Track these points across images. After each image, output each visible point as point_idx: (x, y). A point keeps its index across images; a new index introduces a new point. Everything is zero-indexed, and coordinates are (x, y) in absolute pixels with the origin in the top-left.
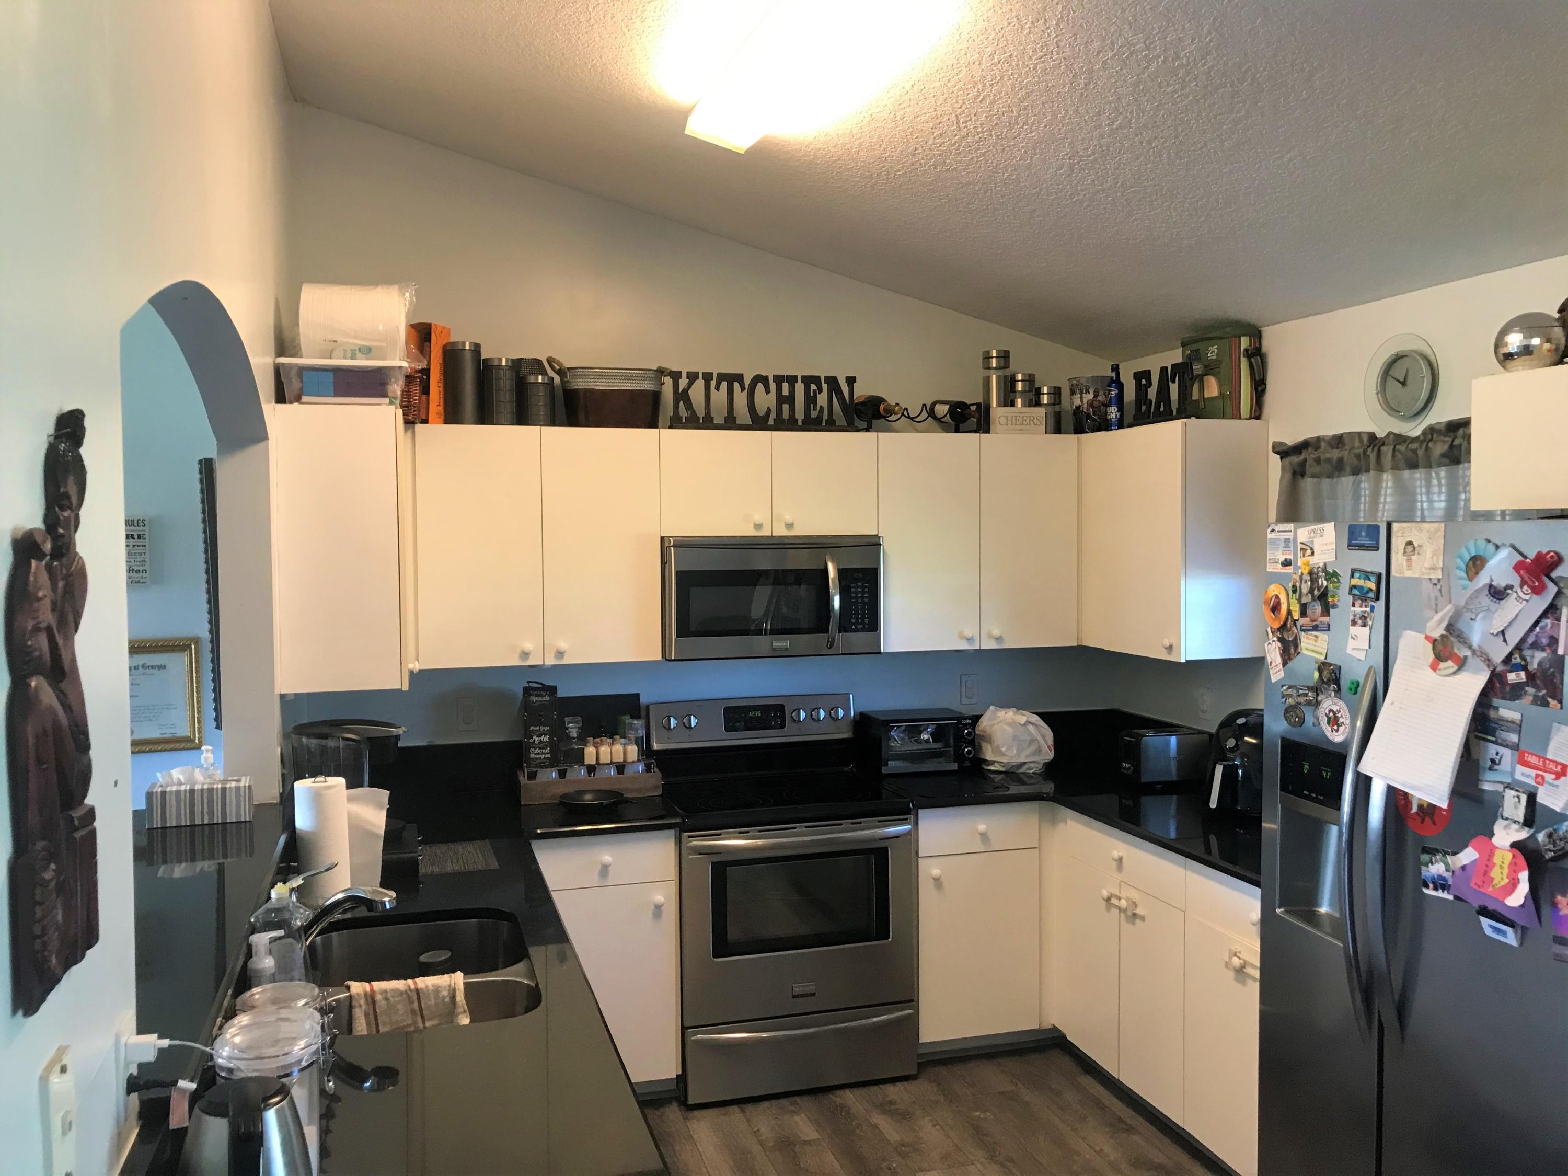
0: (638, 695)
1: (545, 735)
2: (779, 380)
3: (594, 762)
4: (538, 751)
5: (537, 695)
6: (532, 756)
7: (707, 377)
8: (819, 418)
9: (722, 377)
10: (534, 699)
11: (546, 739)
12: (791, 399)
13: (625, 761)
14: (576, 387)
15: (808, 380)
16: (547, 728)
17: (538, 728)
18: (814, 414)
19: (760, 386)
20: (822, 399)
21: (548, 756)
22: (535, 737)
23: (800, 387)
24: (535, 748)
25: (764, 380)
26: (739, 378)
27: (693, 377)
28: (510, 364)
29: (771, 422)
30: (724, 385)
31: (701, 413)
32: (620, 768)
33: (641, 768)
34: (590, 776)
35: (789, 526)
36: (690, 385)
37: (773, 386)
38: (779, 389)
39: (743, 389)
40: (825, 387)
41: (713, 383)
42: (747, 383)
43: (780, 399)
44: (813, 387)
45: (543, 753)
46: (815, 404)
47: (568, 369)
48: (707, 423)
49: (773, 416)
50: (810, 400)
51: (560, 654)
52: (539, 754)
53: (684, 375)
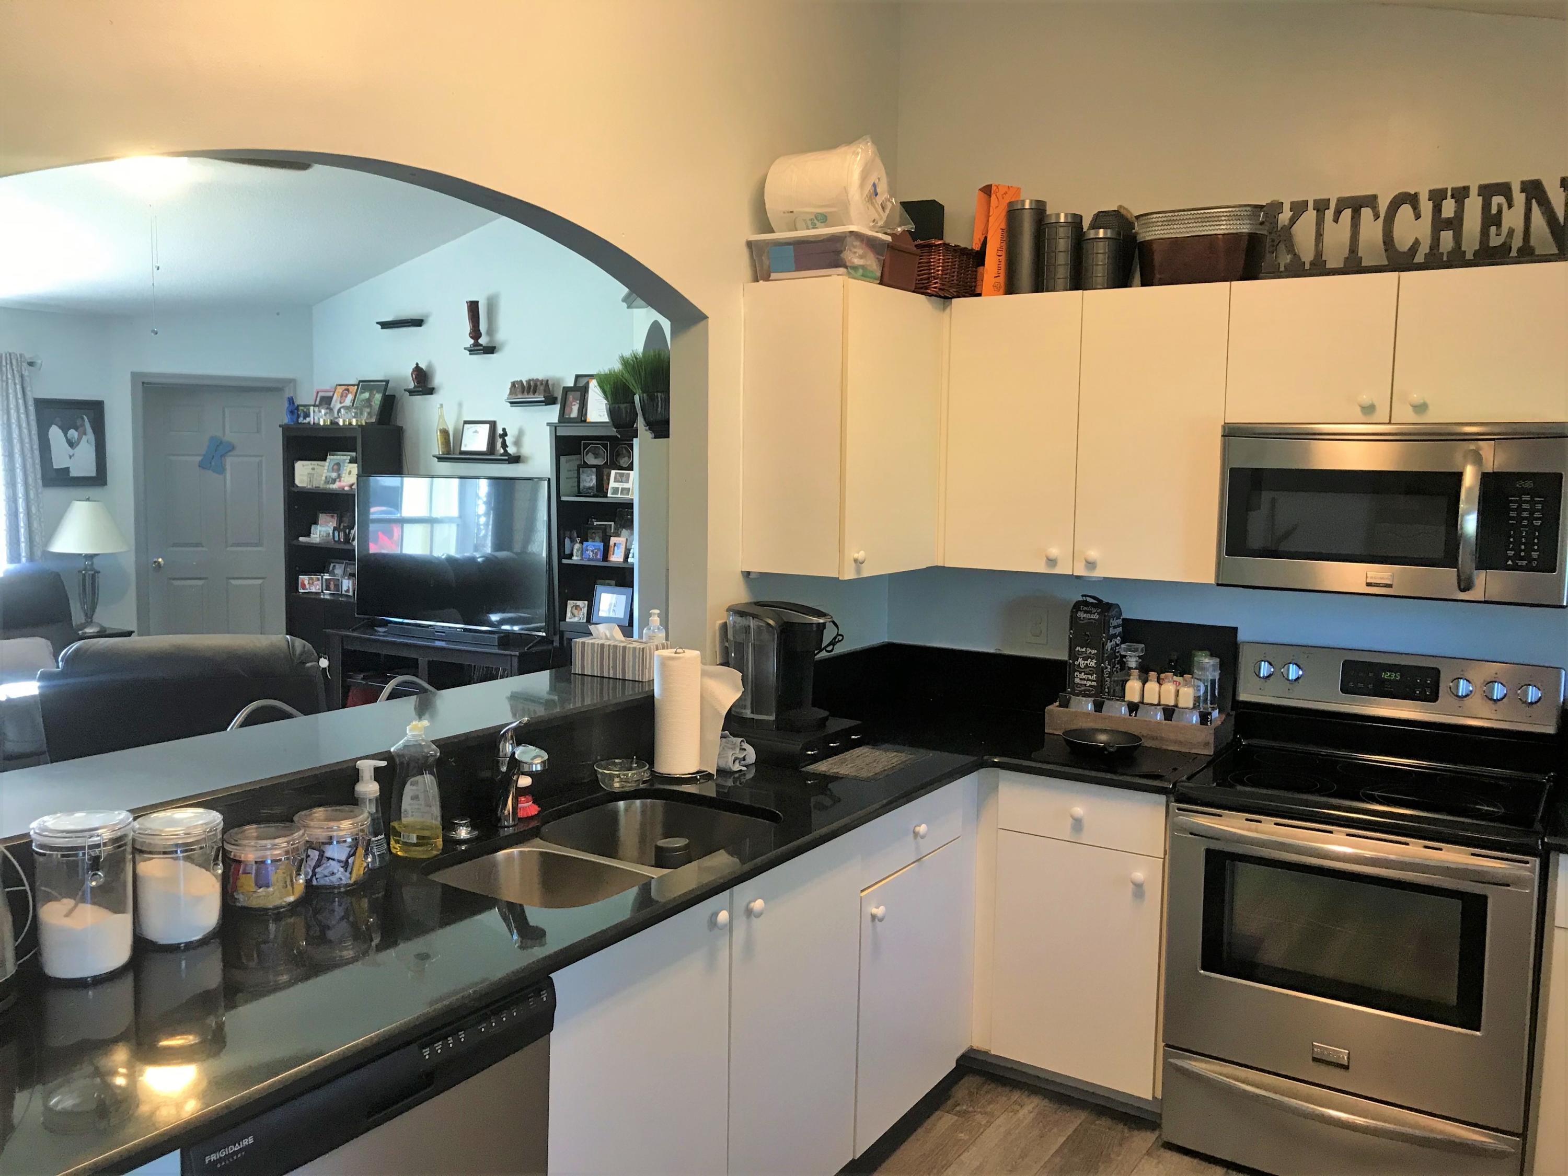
0: (1235, 630)
1: (1092, 659)
2: (1437, 197)
3: (1136, 699)
4: (1083, 676)
5: (1086, 612)
6: (1077, 680)
7: (1321, 206)
8: (1505, 248)
9: (1343, 204)
10: (1081, 615)
11: (1093, 663)
12: (1455, 224)
13: (1176, 706)
14: (1148, 238)
15: (1487, 191)
16: (1094, 652)
17: (1084, 650)
18: (1495, 241)
19: (1406, 210)
20: (1513, 219)
21: (1094, 684)
22: (1080, 660)
23: (1473, 205)
24: (1080, 673)
25: (1412, 199)
26: (1371, 201)
27: (1299, 208)
28: (1070, 220)
29: (1419, 258)
30: (1347, 214)
31: (1307, 255)
32: (1169, 712)
33: (1195, 719)
34: (1130, 715)
35: (1421, 408)
36: (1293, 221)
37: (1426, 207)
38: (1437, 209)
39: (1377, 217)
40: (1519, 198)
41: (1329, 214)
42: (1383, 206)
43: (1439, 224)
44: (1497, 200)
45: (1088, 680)
46: (1499, 225)
47: (1137, 217)
48: (1319, 268)
49: (1424, 249)
50: (1491, 220)
51: (1091, 565)
52: (1084, 679)
53: (1287, 207)
